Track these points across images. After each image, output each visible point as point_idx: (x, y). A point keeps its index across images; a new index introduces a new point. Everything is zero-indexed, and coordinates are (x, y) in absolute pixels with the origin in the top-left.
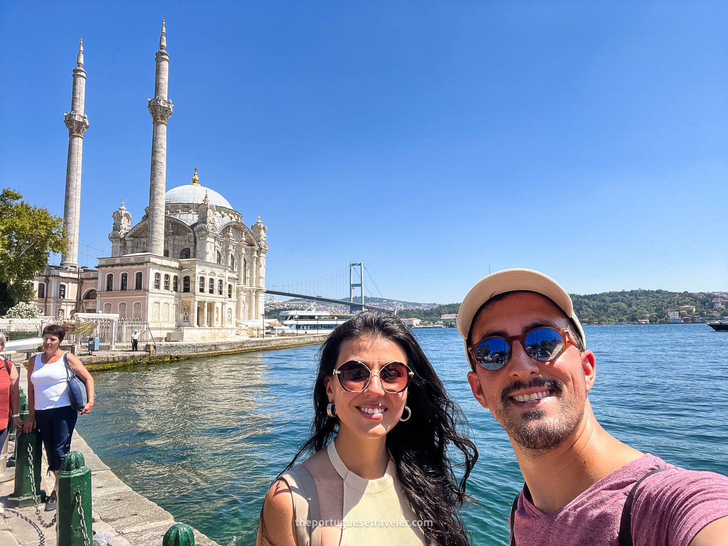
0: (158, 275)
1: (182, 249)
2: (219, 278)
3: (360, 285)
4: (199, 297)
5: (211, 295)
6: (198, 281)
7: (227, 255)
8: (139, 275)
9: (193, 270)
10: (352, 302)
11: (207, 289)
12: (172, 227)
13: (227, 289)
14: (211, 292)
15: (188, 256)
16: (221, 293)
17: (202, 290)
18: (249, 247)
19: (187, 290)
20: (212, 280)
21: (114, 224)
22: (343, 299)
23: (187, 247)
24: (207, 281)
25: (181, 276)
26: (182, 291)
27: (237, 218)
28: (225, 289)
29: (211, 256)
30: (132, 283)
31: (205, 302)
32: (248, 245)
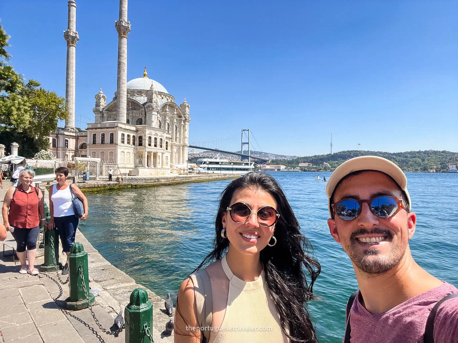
0: (123, 135)
1: (138, 119)
2: (160, 138)
3: (248, 143)
4: (148, 149)
5: (155, 148)
6: (147, 139)
7: (165, 123)
8: (112, 135)
9: (144, 132)
10: (242, 154)
11: (153, 144)
12: (131, 105)
13: (165, 145)
14: (155, 146)
15: (141, 124)
16: (161, 147)
17: (150, 145)
18: (179, 118)
19: (140, 144)
20: (156, 139)
21: (96, 102)
22: (237, 152)
23: (140, 117)
24: (153, 139)
25: (137, 136)
26: (138, 145)
27: (171, 100)
28: (164, 145)
29: (155, 123)
30: (107, 139)
31: (152, 152)
32: (178, 117)
